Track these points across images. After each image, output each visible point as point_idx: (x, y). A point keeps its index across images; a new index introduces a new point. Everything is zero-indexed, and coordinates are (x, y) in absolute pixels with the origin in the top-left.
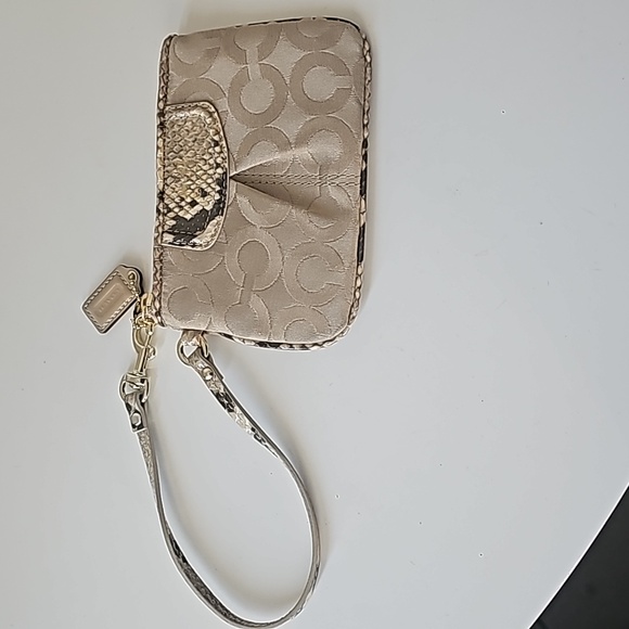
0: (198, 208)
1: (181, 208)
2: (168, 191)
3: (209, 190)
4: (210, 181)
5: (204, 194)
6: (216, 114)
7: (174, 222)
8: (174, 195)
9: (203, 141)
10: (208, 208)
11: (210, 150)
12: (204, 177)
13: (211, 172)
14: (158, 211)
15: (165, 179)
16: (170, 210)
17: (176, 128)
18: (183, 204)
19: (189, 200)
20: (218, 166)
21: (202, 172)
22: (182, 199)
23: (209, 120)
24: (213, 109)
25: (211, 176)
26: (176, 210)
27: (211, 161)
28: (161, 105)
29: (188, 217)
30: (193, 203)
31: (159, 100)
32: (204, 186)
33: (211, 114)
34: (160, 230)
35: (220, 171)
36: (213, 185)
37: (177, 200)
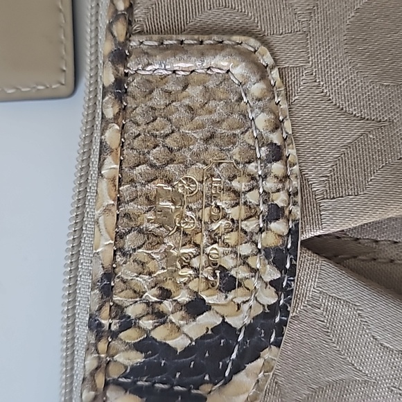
0: (208, 320)
1: (161, 317)
2: (127, 271)
3: (241, 273)
4: (245, 249)
5: (229, 284)
6: (275, 74)
7: (137, 358)
8: (143, 281)
9: (232, 140)
10: (236, 322)
11: (251, 167)
12: (232, 238)
13: (251, 225)
14: (95, 326)
15: (120, 236)
16: (127, 324)
17: (158, 100)
18: (167, 306)
19: (184, 297)
20: (276, 213)
21: (223, 223)
22: (166, 294)
23: (257, 88)
24: (267, 59)
25: (249, 237)
26: (147, 323)
27: (253, 197)
28: (120, 29)
29: (179, 343)
30: (196, 307)
31: (116, 16)
32: (229, 262)
33: (262, 72)
34: (100, 380)
35: (279, 227)
36: (256, 262)
37: (151, 296)
